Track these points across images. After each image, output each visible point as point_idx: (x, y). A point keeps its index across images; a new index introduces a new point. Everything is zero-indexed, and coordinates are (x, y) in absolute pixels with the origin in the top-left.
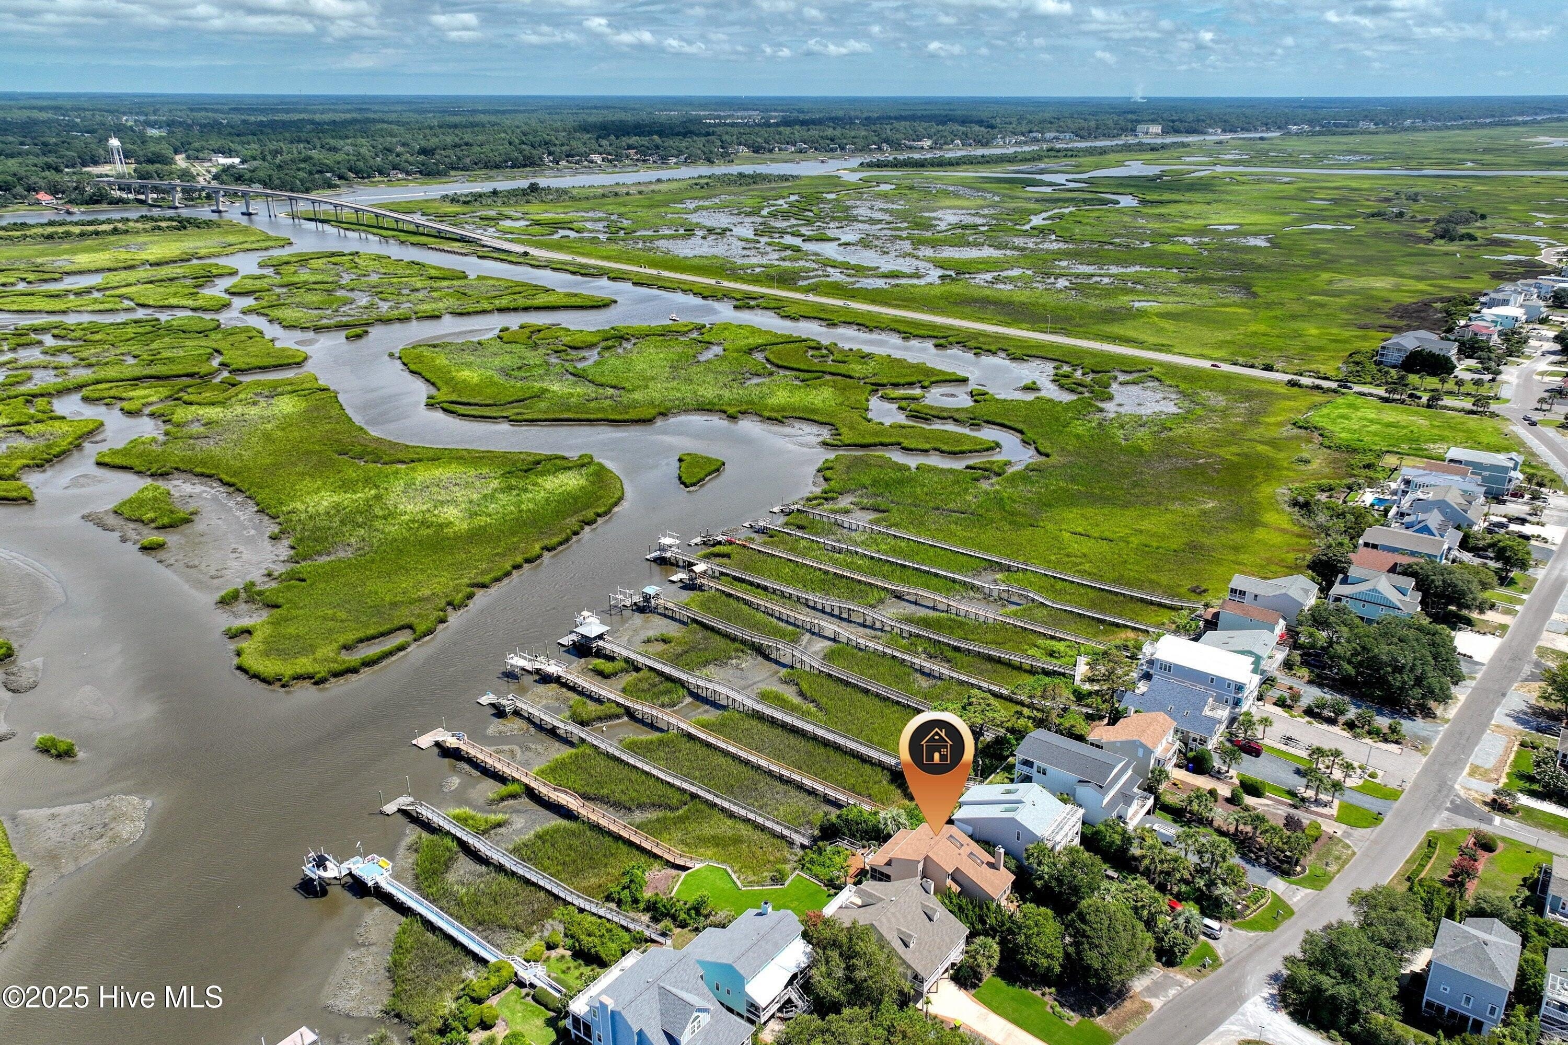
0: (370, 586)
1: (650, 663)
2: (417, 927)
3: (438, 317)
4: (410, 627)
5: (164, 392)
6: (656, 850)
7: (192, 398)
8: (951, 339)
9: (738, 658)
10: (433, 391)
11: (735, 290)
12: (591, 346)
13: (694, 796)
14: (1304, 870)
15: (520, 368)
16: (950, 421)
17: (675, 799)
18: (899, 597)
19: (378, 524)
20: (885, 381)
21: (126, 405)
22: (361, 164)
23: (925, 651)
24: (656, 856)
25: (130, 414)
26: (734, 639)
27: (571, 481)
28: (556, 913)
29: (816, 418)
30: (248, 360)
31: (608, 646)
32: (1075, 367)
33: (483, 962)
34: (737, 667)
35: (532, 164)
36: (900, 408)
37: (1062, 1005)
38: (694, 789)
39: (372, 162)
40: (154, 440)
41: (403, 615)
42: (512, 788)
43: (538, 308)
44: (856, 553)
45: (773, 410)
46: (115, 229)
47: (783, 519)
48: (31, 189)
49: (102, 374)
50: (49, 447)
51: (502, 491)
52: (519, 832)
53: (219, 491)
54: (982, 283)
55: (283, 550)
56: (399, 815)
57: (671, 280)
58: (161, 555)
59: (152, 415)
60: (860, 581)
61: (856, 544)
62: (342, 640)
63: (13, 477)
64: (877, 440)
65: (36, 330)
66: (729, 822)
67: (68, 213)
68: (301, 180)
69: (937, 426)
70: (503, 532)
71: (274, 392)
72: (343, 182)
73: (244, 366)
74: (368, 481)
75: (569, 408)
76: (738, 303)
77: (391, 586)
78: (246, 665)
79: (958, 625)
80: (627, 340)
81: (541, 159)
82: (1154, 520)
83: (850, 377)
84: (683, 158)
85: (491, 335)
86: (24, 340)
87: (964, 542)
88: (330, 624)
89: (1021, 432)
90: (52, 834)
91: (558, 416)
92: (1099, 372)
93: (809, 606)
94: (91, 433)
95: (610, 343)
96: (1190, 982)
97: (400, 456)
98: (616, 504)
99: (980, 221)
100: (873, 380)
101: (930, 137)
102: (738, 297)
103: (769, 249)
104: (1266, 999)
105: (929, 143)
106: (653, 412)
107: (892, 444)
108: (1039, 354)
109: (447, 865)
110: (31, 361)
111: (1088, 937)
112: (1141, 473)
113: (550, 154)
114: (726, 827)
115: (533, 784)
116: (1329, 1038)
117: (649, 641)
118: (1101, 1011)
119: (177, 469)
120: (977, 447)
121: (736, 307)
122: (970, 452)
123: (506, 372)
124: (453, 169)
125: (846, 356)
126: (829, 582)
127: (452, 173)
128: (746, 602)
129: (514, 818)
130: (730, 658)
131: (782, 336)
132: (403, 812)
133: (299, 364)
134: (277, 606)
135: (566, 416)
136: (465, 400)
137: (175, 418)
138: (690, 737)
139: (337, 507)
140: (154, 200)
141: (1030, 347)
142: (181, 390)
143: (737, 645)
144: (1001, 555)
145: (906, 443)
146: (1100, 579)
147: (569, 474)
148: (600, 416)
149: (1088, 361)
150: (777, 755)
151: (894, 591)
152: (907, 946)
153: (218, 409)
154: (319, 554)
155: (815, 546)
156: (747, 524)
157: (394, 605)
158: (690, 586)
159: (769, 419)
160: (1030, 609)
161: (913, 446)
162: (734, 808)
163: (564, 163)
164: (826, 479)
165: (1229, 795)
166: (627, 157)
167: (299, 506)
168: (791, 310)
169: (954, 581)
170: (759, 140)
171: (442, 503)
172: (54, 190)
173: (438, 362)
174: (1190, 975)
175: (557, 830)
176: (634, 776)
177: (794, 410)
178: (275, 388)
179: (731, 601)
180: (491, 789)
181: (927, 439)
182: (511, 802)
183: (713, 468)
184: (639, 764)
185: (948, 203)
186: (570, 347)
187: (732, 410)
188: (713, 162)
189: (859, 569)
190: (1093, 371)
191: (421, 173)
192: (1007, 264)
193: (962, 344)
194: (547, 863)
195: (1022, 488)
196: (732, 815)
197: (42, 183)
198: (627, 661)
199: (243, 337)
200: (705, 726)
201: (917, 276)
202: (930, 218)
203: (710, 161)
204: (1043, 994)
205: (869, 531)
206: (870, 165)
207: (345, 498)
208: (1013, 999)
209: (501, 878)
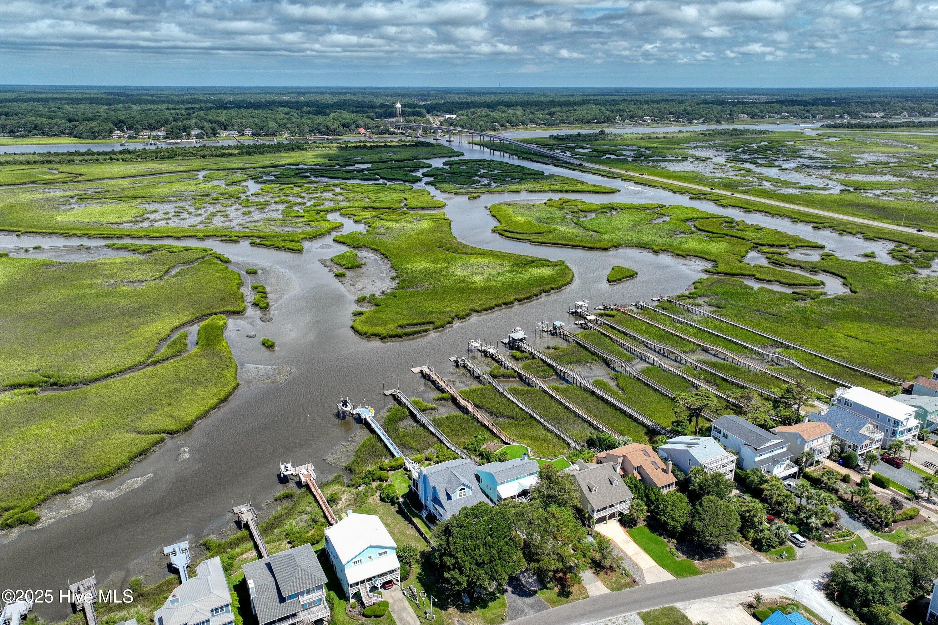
0: (424, 303)
1: (540, 356)
2: (375, 439)
3: (519, 192)
4: (433, 323)
5: (374, 214)
6: (499, 434)
7: (385, 217)
8: (825, 224)
9: (591, 363)
10: (498, 224)
11: (694, 189)
12: (592, 211)
13: (532, 417)
14: (891, 530)
15: (548, 218)
16: (798, 268)
17: (521, 415)
18: (705, 350)
19: (441, 279)
20: (764, 243)
21: (356, 218)
22: (514, 119)
23: (705, 379)
24: (498, 437)
25: (356, 222)
26: (593, 353)
27: (546, 272)
28: (435, 446)
29: (707, 257)
30: (417, 204)
31: (523, 345)
32: (911, 247)
33: (393, 455)
34: (589, 368)
35: (609, 121)
36: (767, 258)
37: (677, 549)
38: (532, 413)
39: (520, 118)
40: (361, 233)
41: (433, 317)
42: (445, 395)
43: (574, 191)
44: (691, 325)
45: (683, 250)
46: (386, 145)
47: (656, 303)
48: (358, 127)
49: (352, 204)
50: (317, 231)
51: (508, 272)
52: (441, 414)
53: (378, 257)
54: (871, 195)
55: (394, 284)
56: (391, 397)
57: (657, 182)
58: (342, 279)
59: (365, 223)
60: (684, 339)
61: (695, 321)
62: (400, 323)
63: (298, 241)
64: (740, 272)
65: (334, 185)
66: (544, 432)
67: (370, 138)
68: (480, 126)
69: (788, 269)
70: (499, 289)
71: (423, 218)
72: (503, 128)
73: (414, 206)
74: (446, 260)
75: (564, 239)
76: (692, 196)
77: (433, 305)
78: (354, 326)
79: (735, 369)
80: (615, 210)
81: (614, 119)
82: (913, 336)
83: (743, 239)
84: (701, 120)
85: (542, 202)
86: (327, 189)
87: (765, 329)
88: (398, 316)
89: (844, 278)
90: (253, 374)
91: (556, 242)
92: (929, 251)
93: (647, 347)
94: (336, 228)
95: (604, 210)
96: (768, 562)
97: (466, 251)
98: (565, 285)
99: (892, 160)
100: (756, 242)
101: (884, 110)
102: (695, 193)
103: (731, 169)
104: (814, 583)
105: (882, 114)
106: (610, 244)
107: (749, 275)
108: (889, 237)
109: (400, 419)
110: (327, 197)
111: (699, 513)
112: (924, 310)
113: (620, 116)
114: (541, 433)
115: (455, 395)
116: (846, 612)
117: (548, 348)
118: (701, 559)
119: (365, 246)
120: (807, 283)
121: (691, 198)
122: (801, 285)
123: (539, 220)
124: (563, 123)
125: (746, 227)
126: (665, 336)
127: (562, 125)
128: (611, 339)
129: (440, 408)
130: (587, 362)
131: (710, 214)
132: (393, 395)
133: (440, 208)
134: (379, 306)
135: (560, 242)
136: (511, 230)
137: (374, 225)
138: (545, 392)
139: (426, 269)
140: (409, 133)
141: (882, 233)
142: (382, 214)
143: (594, 357)
144: (786, 339)
145: (758, 276)
146: (851, 362)
147: (548, 268)
148: (579, 244)
149: (924, 244)
150: (588, 409)
151: (703, 347)
152: (591, 491)
153: (394, 223)
154: (409, 287)
155: (668, 318)
156: (634, 304)
157: (431, 313)
158: (583, 327)
159: (678, 255)
160: (788, 369)
161: (762, 277)
162: (549, 426)
163: (628, 121)
164: (695, 288)
165: (859, 481)
166: (667, 119)
167: (410, 266)
168: (724, 202)
169: (746, 347)
170: (757, 111)
171: (476, 274)
172: (367, 128)
173: (507, 212)
174: (771, 559)
175: (456, 417)
176: (506, 403)
177: (696, 252)
178: (423, 217)
179: (603, 336)
180: (436, 394)
181: (774, 275)
182: (443, 402)
183: (629, 274)
184: (511, 398)
185: (874, 149)
186: (581, 211)
187: (656, 248)
188: (720, 123)
189: (688, 333)
190: (924, 250)
191: (545, 124)
192: (899, 186)
193: (832, 228)
194: (445, 428)
195: (825, 307)
196: (547, 429)
197: (363, 124)
198: (531, 354)
199: (420, 194)
200: (555, 389)
201: (824, 189)
202: (855, 158)
203: (719, 122)
204: (669, 542)
205: (706, 316)
206: (829, 126)
207: (432, 267)
208: (649, 539)
209: (422, 430)
